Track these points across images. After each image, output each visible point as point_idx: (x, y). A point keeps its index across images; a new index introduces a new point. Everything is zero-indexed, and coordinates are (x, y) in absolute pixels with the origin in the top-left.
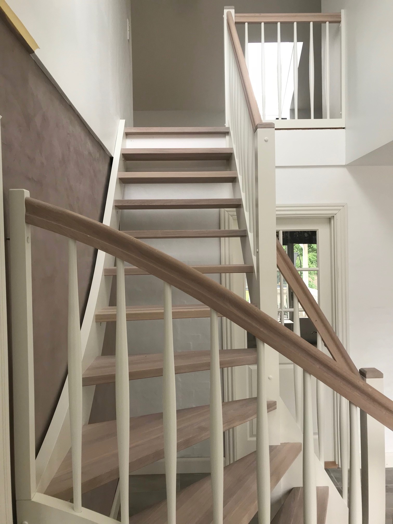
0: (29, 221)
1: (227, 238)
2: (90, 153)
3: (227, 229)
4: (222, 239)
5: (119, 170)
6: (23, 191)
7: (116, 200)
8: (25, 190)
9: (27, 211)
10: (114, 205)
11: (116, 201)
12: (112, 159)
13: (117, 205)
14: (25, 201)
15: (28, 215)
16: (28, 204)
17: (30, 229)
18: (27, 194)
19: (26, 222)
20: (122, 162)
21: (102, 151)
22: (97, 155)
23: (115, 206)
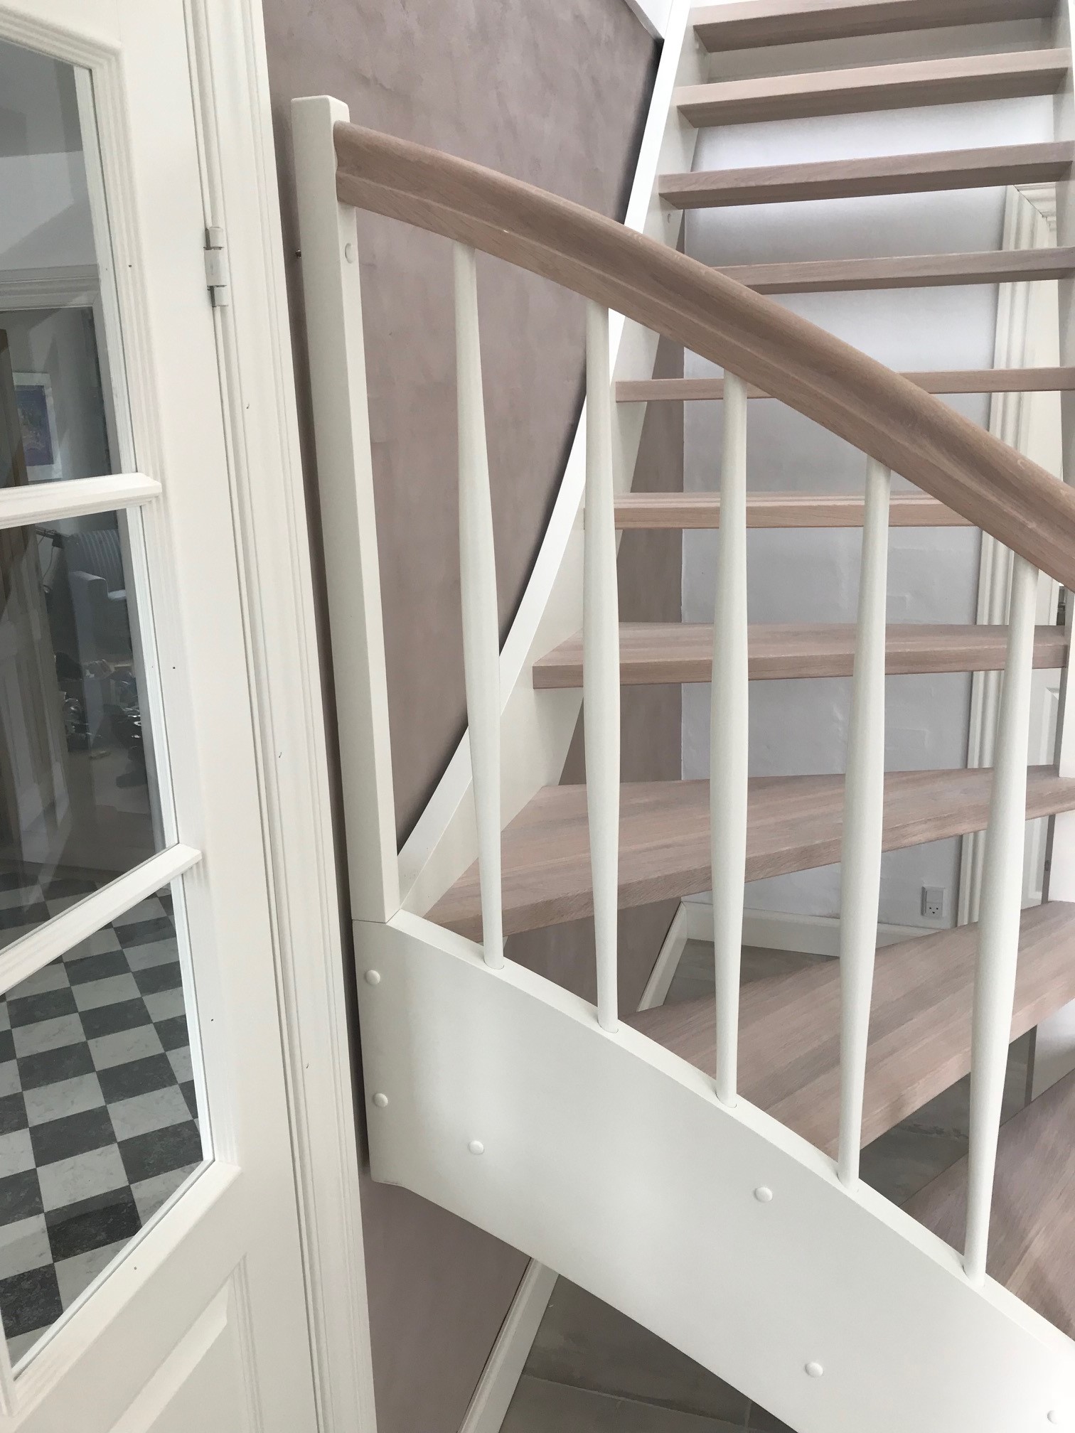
0: (347, 196)
1: (1021, 285)
2: (578, 18)
3: (1024, 246)
4: (1006, 287)
5: (679, 82)
6: (327, 102)
7: (665, 177)
8: (332, 99)
9: (341, 164)
10: (657, 192)
11: (663, 180)
12: (658, 45)
13: (666, 191)
14: (332, 129)
15: (344, 175)
16: (345, 143)
17: (355, 220)
18: (339, 111)
19: (340, 199)
20: (693, 59)
21: (625, 17)
22: (607, 29)
23: (660, 195)
